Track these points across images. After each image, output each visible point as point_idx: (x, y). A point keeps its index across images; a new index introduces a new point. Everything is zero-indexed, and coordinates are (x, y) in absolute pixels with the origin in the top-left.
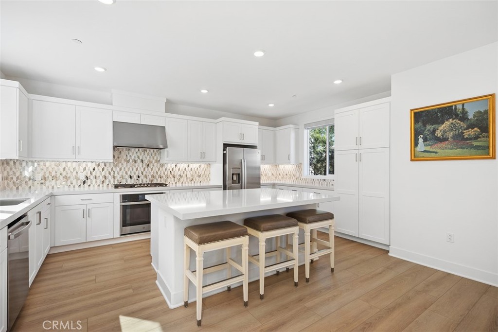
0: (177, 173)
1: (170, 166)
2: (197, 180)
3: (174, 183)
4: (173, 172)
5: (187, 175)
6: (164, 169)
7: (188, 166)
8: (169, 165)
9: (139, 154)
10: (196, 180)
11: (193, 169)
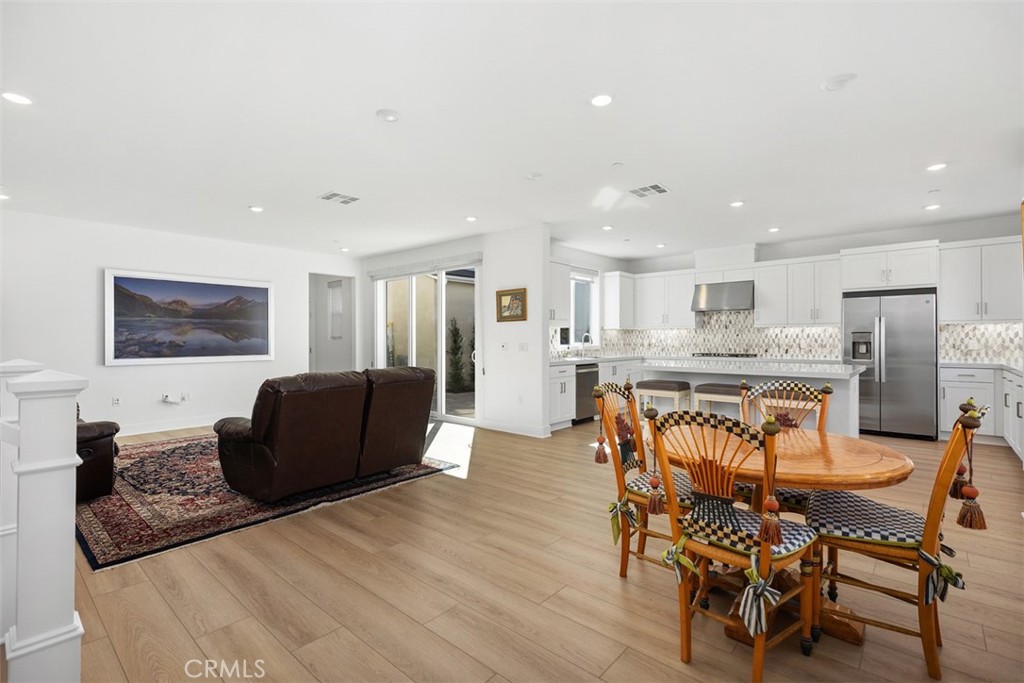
0: (784, 342)
1: (772, 332)
2: (819, 352)
3: (779, 355)
4: (776, 341)
5: (799, 345)
6: (763, 335)
7: (803, 331)
8: (771, 330)
9: (731, 317)
10: (816, 352)
11: (811, 336)
